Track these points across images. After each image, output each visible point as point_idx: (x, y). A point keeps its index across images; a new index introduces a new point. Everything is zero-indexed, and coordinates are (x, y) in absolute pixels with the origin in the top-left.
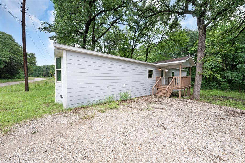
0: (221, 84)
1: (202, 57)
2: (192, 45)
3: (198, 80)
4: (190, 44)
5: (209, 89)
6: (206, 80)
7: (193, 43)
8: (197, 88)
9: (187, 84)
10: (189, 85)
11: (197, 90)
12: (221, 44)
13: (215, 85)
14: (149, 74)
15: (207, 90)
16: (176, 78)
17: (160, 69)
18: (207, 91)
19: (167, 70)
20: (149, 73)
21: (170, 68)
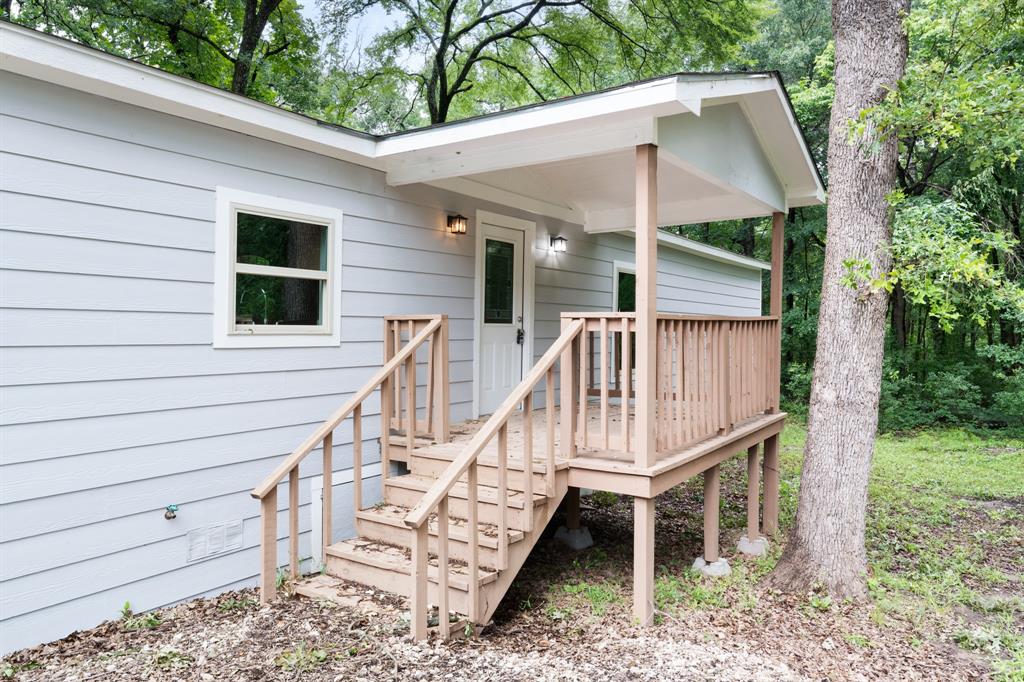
0: (1001, 386)
1: (877, 83)
2: (801, 64)
3: (844, 358)
4: (790, 58)
5: (918, 426)
6: (897, 349)
7: (807, 51)
8: (840, 461)
9: (739, 408)
10: (769, 412)
11: (838, 485)
12: (1004, 49)
13: (962, 392)
14: (241, 278)
15: (911, 437)
16: (592, 327)
17: (450, 220)
18: (910, 444)
19: (561, 246)
20: (243, 256)
21: (589, 228)
